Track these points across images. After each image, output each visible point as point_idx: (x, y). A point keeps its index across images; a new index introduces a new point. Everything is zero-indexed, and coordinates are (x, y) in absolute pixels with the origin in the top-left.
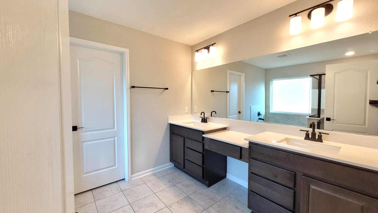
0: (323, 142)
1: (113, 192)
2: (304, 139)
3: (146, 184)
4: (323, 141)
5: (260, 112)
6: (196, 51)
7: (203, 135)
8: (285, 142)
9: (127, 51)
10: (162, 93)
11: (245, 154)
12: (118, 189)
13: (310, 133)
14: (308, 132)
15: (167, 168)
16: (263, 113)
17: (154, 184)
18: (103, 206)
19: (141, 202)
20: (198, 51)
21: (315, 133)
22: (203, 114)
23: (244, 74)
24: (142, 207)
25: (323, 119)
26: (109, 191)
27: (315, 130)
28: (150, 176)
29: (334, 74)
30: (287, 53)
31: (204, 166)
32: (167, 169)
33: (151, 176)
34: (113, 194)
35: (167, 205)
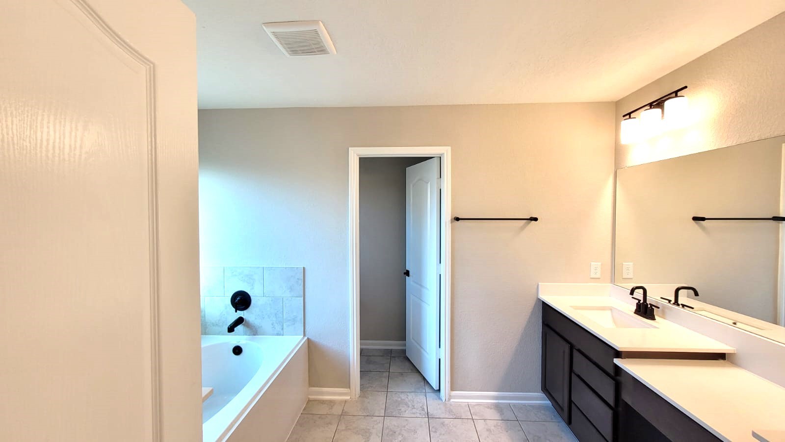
3: (474, 422)
6: (624, 116)
7: (615, 359)
9: (447, 151)
10: (523, 228)
12: (424, 408)
15: (533, 402)
17: (489, 430)
18: (391, 431)
20: (629, 114)
22: (640, 291)
26: (409, 407)
28: (489, 406)
32: (533, 406)
33: (491, 409)
34: (413, 416)
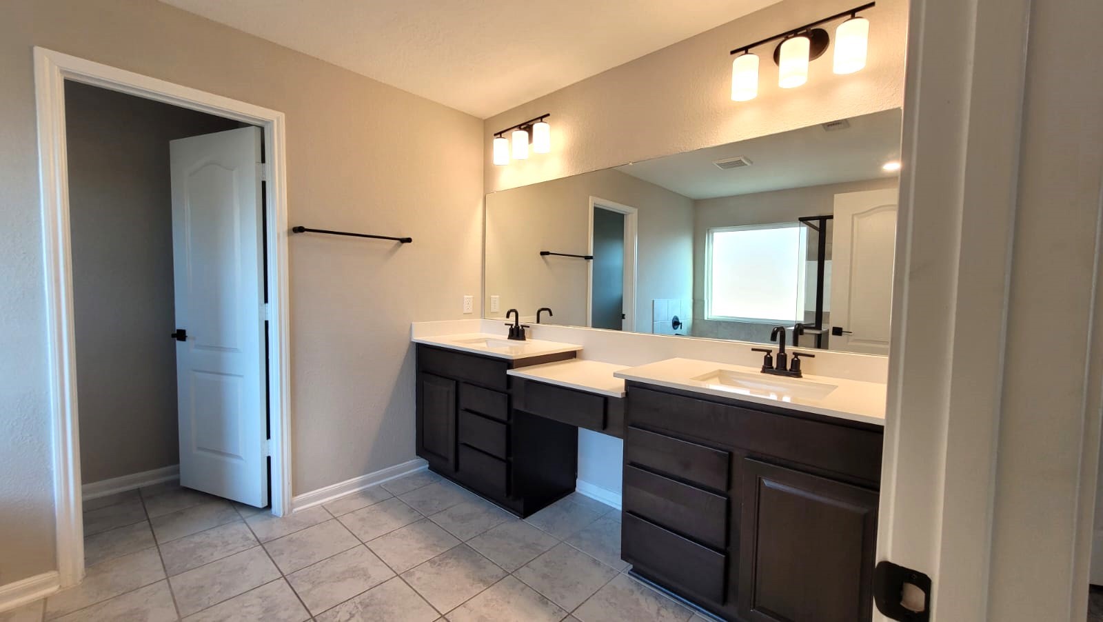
0: (801, 377)
1: (230, 547)
2: (762, 372)
3: (338, 520)
4: (802, 375)
5: (679, 318)
6: (495, 135)
7: (508, 371)
8: (717, 379)
9: (278, 119)
10: (392, 252)
11: (616, 415)
12: (247, 537)
13: (774, 355)
14: (771, 354)
15: (409, 472)
16: (686, 318)
17: (363, 519)
18: (194, 588)
19: (318, 570)
20: (500, 133)
21: (786, 355)
22: (513, 315)
23: (637, 210)
24: (322, 582)
25: (827, 332)
26: (216, 546)
27: (786, 348)
28: (353, 497)
29: (851, 217)
30: (745, 158)
31: (512, 459)
32: (407, 478)
33: (357, 498)
34: (230, 553)
35: (398, 570)
